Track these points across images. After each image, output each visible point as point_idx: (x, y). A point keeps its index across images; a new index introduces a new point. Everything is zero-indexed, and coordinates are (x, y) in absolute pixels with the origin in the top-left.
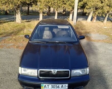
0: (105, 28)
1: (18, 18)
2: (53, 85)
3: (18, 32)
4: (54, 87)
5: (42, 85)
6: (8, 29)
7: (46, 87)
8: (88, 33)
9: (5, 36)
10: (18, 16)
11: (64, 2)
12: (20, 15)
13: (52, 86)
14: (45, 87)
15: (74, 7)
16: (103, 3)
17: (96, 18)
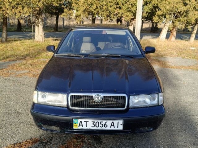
0: (192, 50)
1: (39, 33)
2: (96, 121)
3: (37, 55)
4: (97, 126)
5: (75, 120)
6: (21, 50)
7: (82, 125)
8: (162, 56)
9: (14, 60)
10: (39, 30)
11: (118, 4)
12: (42, 28)
13: (94, 122)
14: (80, 125)
15: (136, 14)
16: (187, 6)
17: (175, 33)
